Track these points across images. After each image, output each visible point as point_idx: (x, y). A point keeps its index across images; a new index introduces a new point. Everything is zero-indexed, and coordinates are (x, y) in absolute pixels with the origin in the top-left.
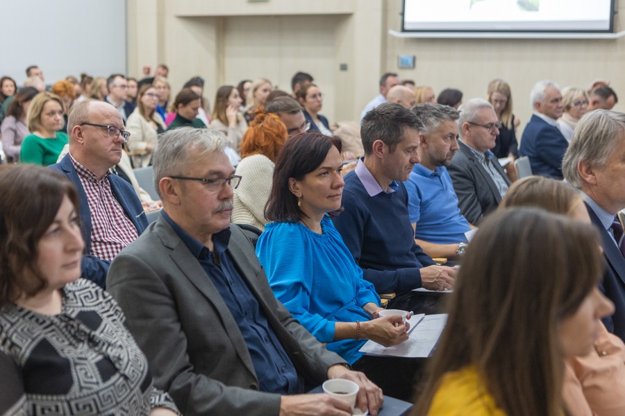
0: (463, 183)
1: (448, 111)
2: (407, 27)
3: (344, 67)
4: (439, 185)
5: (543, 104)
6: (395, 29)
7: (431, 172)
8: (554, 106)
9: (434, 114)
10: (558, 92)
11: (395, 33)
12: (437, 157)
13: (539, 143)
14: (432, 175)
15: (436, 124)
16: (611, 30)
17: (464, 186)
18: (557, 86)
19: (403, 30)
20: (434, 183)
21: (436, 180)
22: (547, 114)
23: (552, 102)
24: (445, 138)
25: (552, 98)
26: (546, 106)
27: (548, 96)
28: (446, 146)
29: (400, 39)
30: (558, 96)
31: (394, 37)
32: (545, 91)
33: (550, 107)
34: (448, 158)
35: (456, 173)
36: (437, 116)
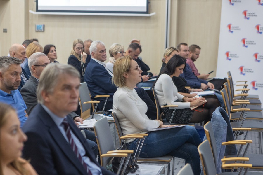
0: (32, 99)
1: (14, 60)
2: (39, 9)
3: (5, 31)
4: (11, 101)
5: (96, 53)
6: (32, 10)
7: (6, 93)
8: (102, 54)
9: (6, 61)
10: (104, 47)
11: (33, 12)
12: (8, 85)
13: (93, 74)
14: (7, 95)
15: (7, 67)
16: (147, 12)
17: (33, 101)
18: (103, 43)
19: (37, 10)
20: (9, 100)
21: (10, 98)
22: (98, 59)
23: (100, 52)
24: (12, 74)
25: (100, 50)
26: (97, 54)
27: (98, 49)
28: (13, 78)
29: (36, 15)
30: (103, 49)
31: (32, 14)
32: (96, 46)
33: (100, 55)
34: (15, 85)
35: (28, 93)
36: (8, 62)
